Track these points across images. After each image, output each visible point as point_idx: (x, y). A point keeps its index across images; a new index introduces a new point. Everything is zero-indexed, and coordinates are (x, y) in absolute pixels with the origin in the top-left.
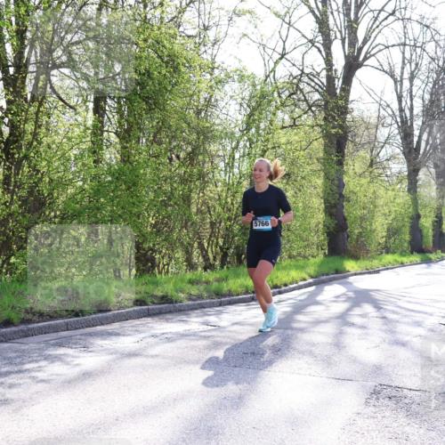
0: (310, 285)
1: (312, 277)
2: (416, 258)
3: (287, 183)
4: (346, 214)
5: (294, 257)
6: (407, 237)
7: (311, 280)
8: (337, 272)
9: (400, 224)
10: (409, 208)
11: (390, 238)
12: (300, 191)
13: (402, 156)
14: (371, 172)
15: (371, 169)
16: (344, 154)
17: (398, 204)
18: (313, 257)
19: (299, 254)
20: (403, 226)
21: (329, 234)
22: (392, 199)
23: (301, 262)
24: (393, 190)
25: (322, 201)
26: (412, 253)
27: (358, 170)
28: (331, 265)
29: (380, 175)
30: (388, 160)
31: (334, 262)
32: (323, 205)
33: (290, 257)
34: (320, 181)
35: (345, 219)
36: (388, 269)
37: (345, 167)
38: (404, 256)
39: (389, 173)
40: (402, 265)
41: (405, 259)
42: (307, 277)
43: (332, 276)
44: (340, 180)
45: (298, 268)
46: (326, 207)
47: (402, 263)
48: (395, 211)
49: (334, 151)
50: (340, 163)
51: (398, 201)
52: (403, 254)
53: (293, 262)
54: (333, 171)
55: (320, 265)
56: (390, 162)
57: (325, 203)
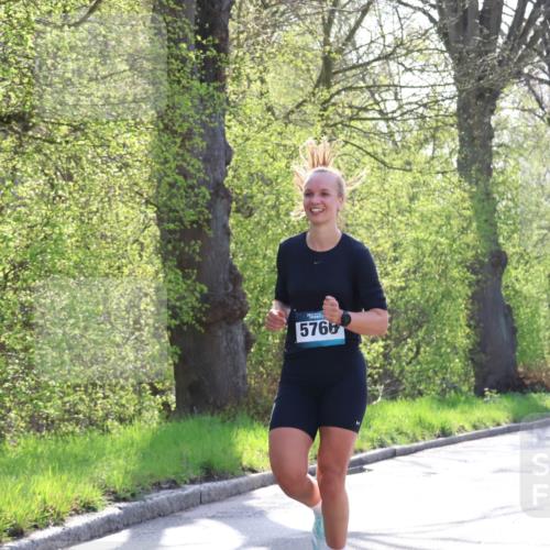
0: (110, 526)
1: (116, 498)
2: (495, 409)
3: (18, 151)
4: (238, 262)
5: (51, 424)
6: (462, 337)
7: (113, 510)
8: (210, 473)
9: (435, 290)
10: (463, 231)
11: (399, 341)
12: (69, 177)
13: (435, 42)
14: (325, 104)
15: (325, 94)
16: (225, 40)
17: (423, 217)
18: (121, 420)
19: (70, 414)
20: (447, 295)
21: (177, 335)
22: (405, 201)
23: (78, 444)
24: (407, 167)
25: (151, 213)
26: (480, 393)
27: (280, 97)
28: (187, 450)
29: (358, 113)
30: (385, 57)
31: (200, 438)
32: (154, 230)
33: (37, 424)
34: (139, 143)
35: (236, 278)
36: (394, 454)
37: (230, 88)
38: (453, 405)
39: (391, 106)
40: (446, 437)
41: (454, 418)
42: (96, 496)
43: (191, 489)
44: (215, 135)
45: (64, 464)
46: (166, 237)
47: (444, 433)
48: (417, 243)
49: (188, 27)
50: (212, 72)
51: (424, 205)
52: (447, 397)
53: (44, 444)
54: (186, 104)
55: (149, 451)
56: (393, 66)
57: (160, 221)
